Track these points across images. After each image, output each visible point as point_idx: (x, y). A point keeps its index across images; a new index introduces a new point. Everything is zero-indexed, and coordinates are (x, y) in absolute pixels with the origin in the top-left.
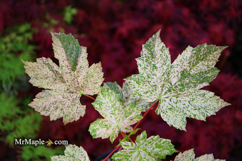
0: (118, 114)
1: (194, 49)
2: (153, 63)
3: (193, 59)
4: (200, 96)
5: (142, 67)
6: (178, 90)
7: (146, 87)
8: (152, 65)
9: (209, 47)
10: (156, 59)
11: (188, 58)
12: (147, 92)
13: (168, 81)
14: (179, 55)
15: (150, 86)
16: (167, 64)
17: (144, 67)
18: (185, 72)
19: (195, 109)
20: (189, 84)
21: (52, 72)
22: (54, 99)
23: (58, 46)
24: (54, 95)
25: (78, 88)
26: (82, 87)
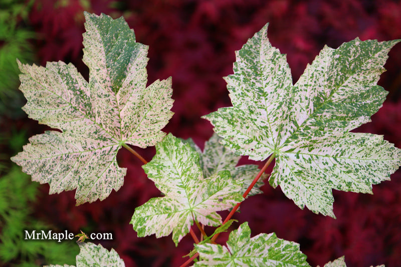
0: (194, 187)
1: (337, 50)
2: (258, 85)
3: (335, 70)
4: (356, 143)
5: (237, 93)
6: (311, 133)
7: (249, 130)
8: (255, 89)
9: (365, 44)
10: (263, 78)
11: (326, 70)
12: (250, 141)
13: (290, 117)
14: (308, 66)
15: (256, 128)
16: (285, 86)
17: (242, 93)
18: (322, 98)
19: (349, 172)
20: (331, 120)
21: (72, 92)
22: (66, 149)
23: (93, 40)
24: (66, 142)
25: (117, 131)
26: (125, 127)
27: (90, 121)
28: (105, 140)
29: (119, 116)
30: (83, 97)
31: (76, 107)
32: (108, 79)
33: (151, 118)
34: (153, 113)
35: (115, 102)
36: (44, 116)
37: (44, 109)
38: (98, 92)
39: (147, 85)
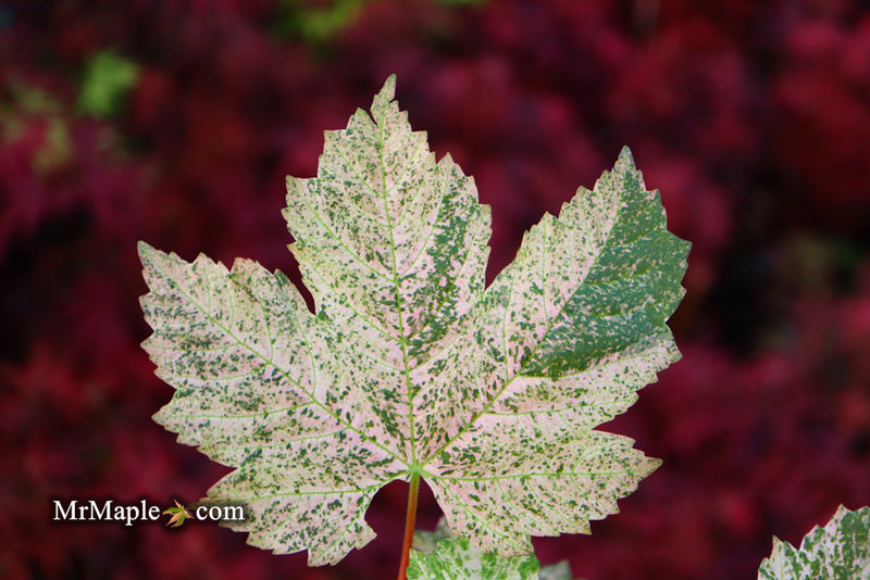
21: (431, 266)
22: (288, 359)
23: (590, 221)
24: (303, 344)
25: (438, 441)
26: (465, 456)
27: (400, 359)
28: (392, 429)
29: (475, 416)
30: (441, 300)
31: (403, 300)
32: (540, 331)
33: (536, 492)
34: (549, 487)
35: (499, 385)
36: (319, 247)
37: (333, 229)
38: (488, 328)
39: (602, 427)
